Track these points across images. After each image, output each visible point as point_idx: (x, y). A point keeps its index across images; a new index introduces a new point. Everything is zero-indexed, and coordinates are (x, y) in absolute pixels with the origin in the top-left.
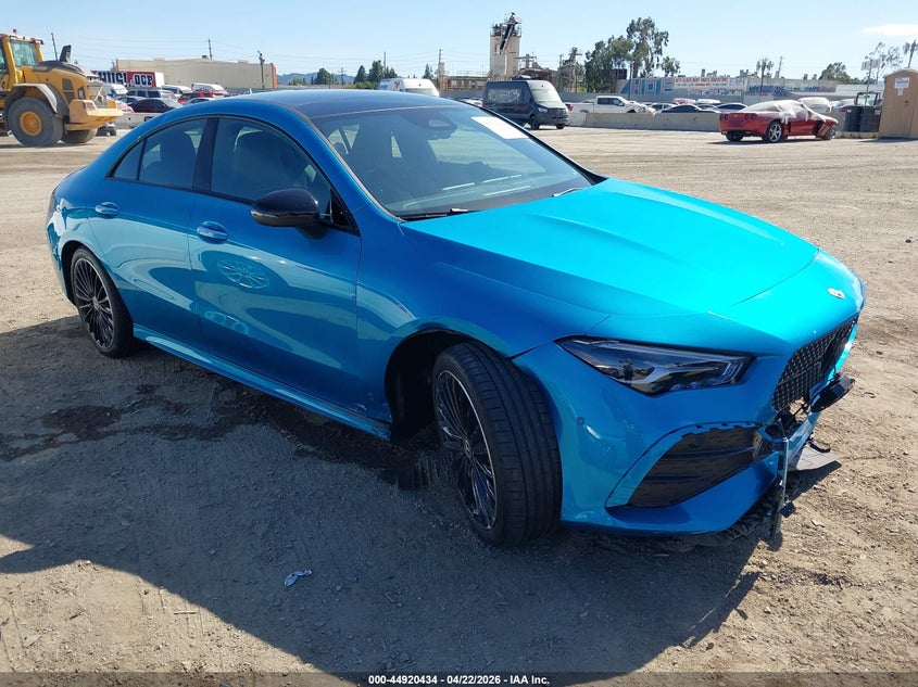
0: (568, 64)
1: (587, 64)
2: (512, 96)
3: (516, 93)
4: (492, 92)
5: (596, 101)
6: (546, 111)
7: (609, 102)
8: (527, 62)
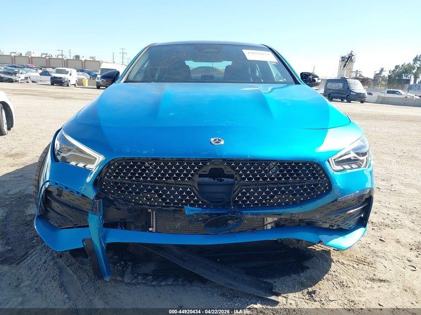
0: (377, 76)
1: (389, 76)
2: (339, 86)
3: (341, 85)
4: (329, 84)
5: (386, 92)
6: (355, 94)
7: (394, 92)
8: (357, 74)
